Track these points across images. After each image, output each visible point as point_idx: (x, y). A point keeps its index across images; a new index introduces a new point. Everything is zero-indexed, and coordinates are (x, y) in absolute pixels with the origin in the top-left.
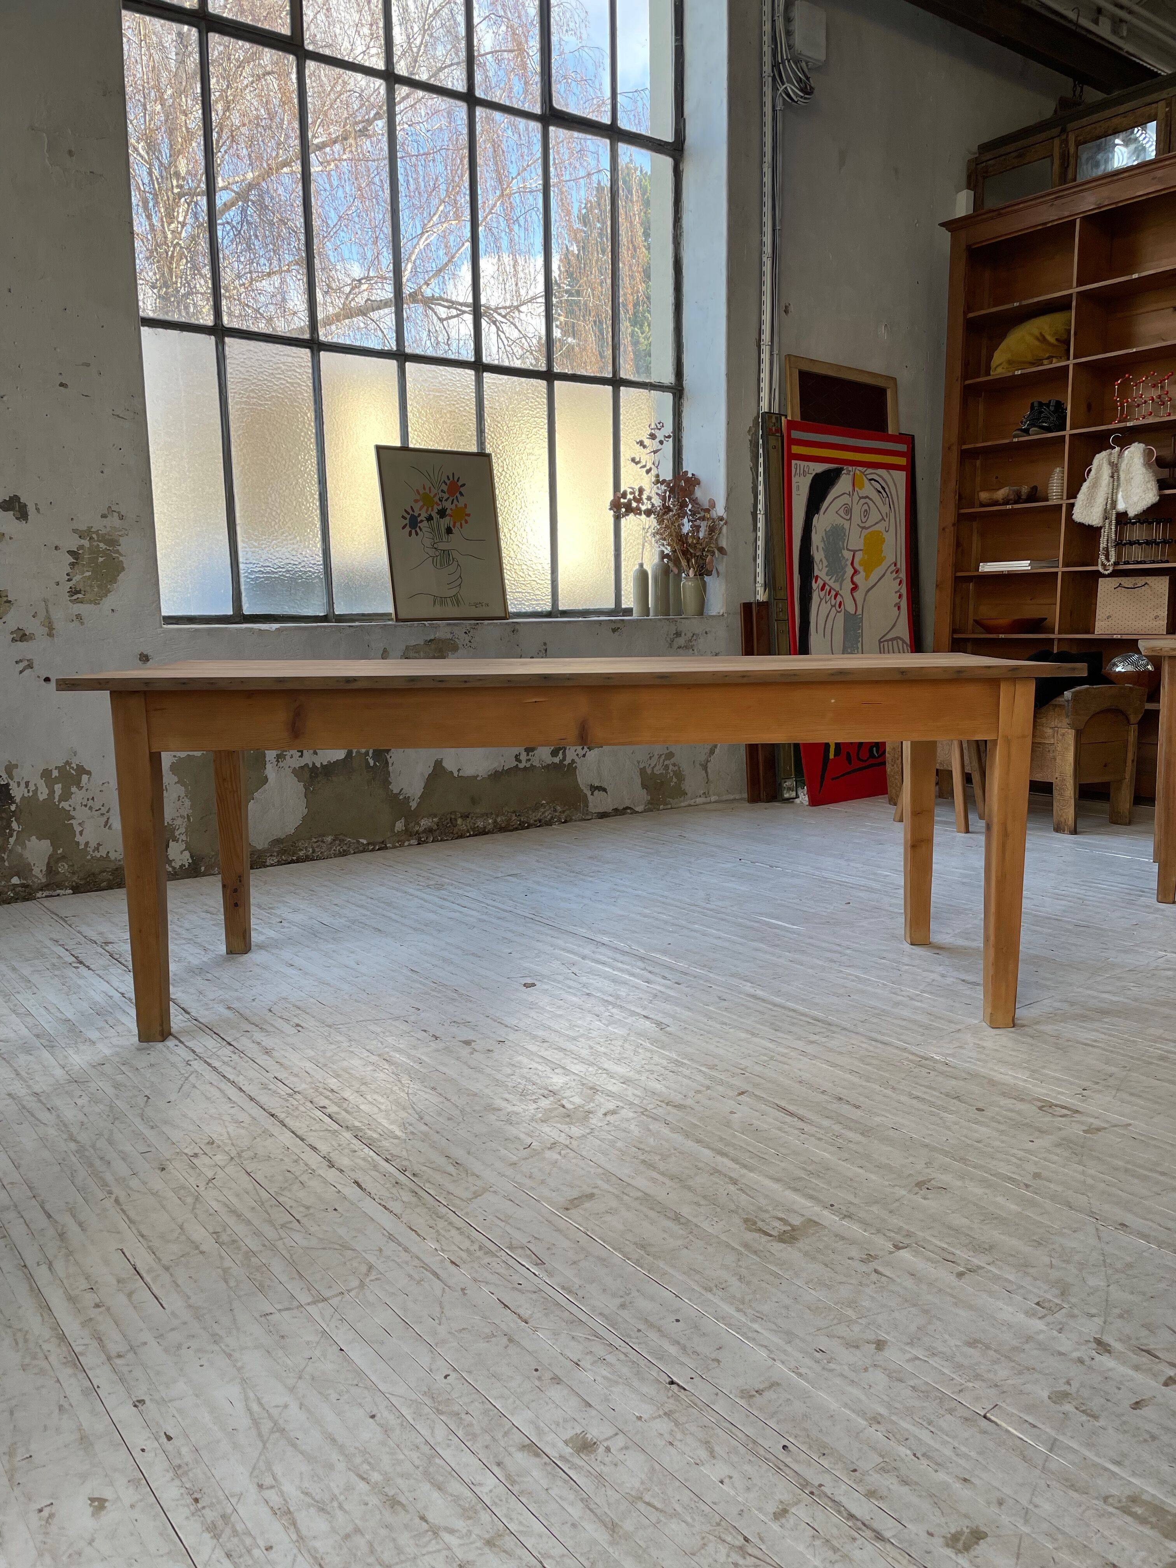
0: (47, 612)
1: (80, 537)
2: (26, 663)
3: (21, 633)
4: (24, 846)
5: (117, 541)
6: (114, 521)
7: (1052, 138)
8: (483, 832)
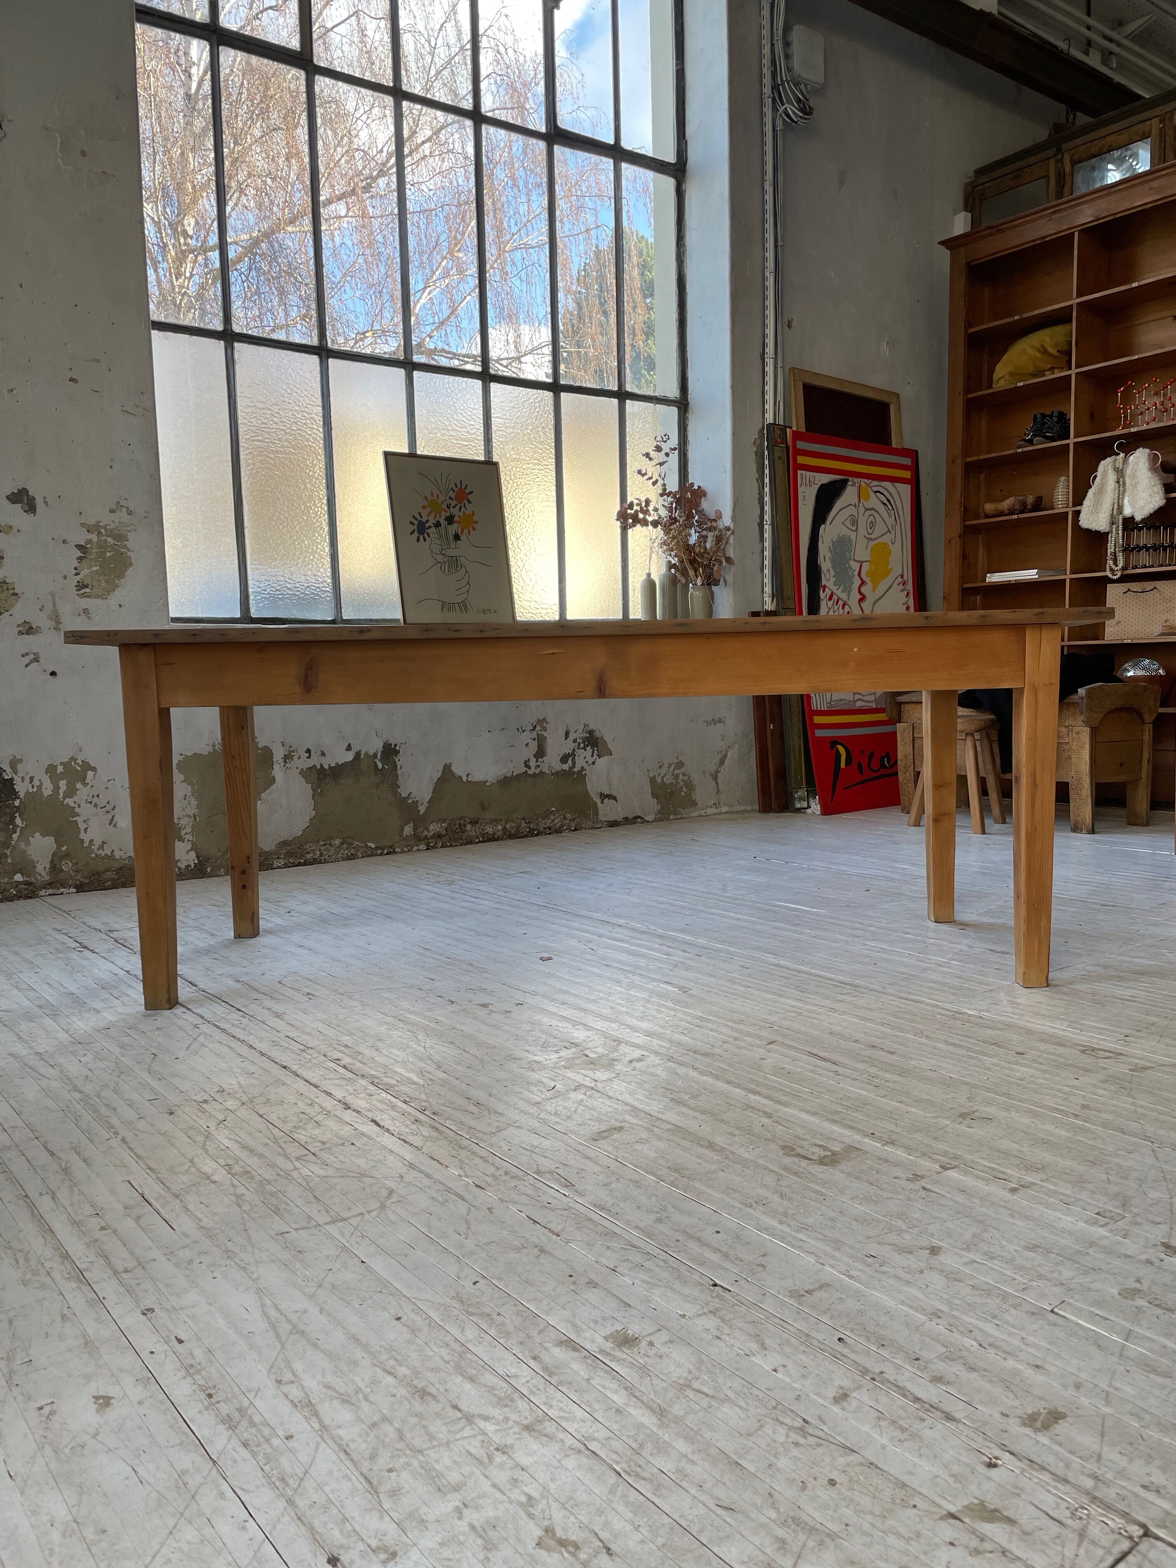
0: (54, 605)
1: (88, 531)
2: (32, 657)
3: (27, 626)
4: (28, 843)
5: (126, 536)
6: (123, 516)
7: (1048, 159)
8: (492, 839)
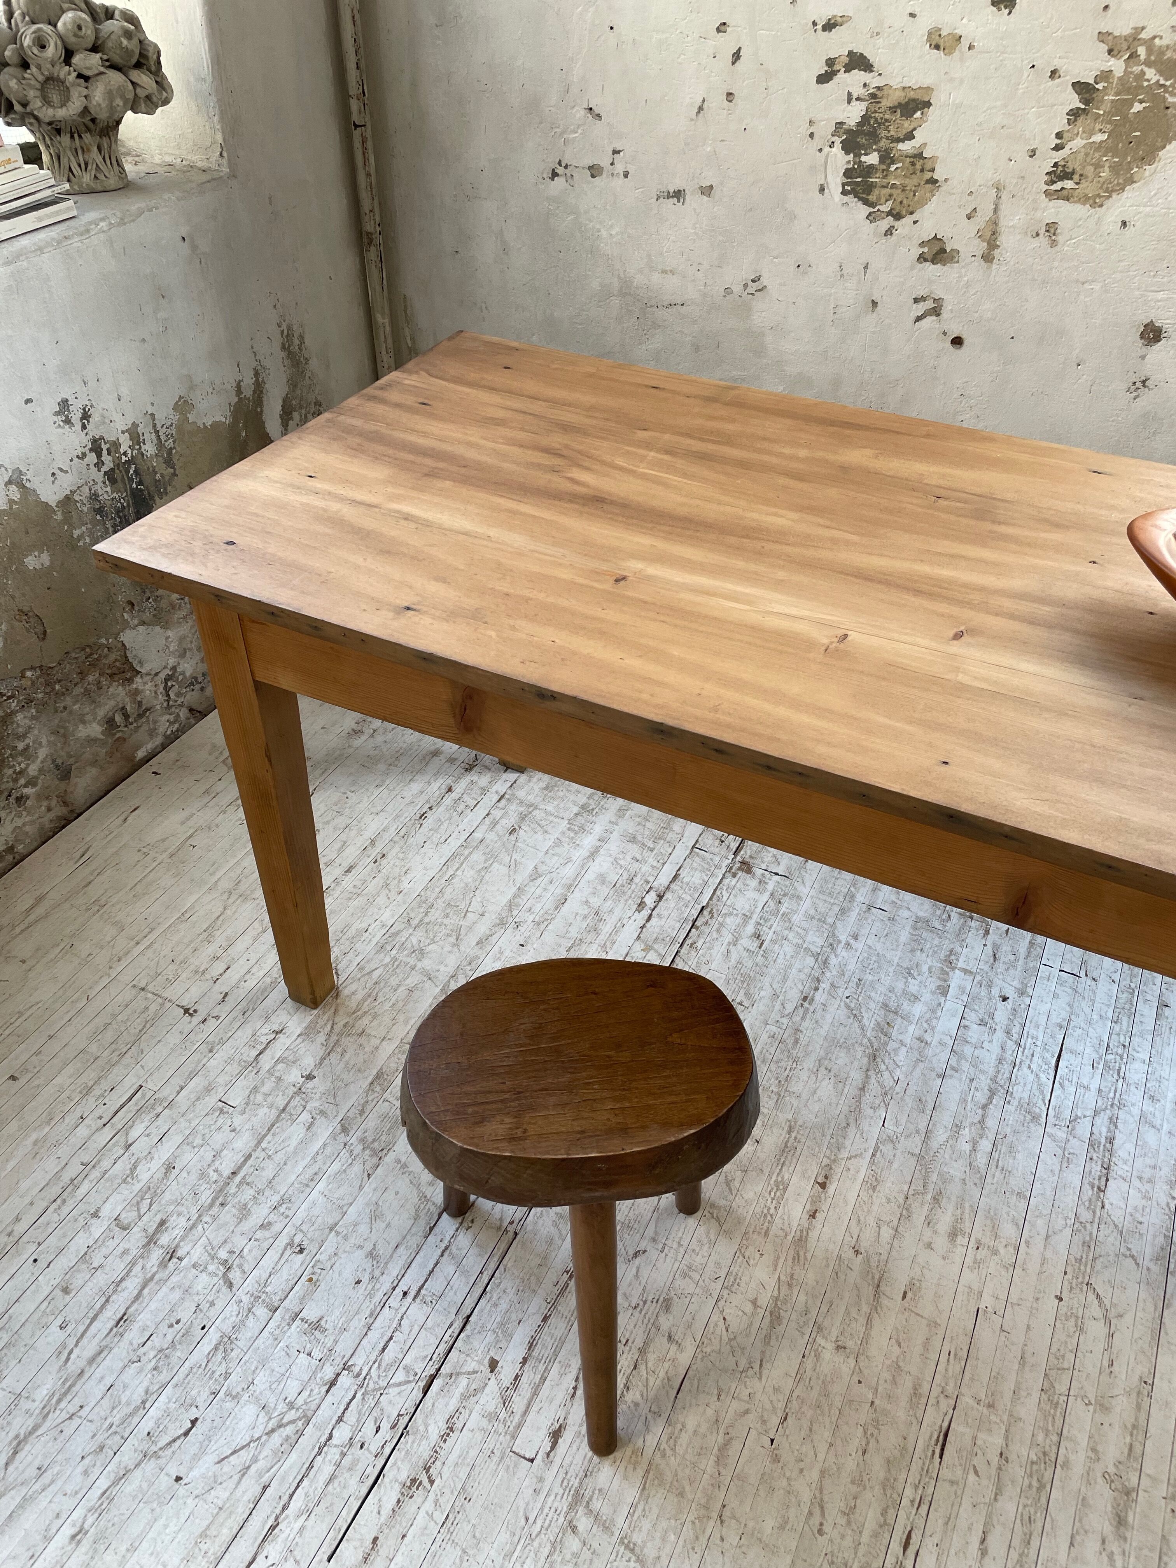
0: (996, 210)
1: (1110, 52)
2: (930, 304)
3: (936, 248)
